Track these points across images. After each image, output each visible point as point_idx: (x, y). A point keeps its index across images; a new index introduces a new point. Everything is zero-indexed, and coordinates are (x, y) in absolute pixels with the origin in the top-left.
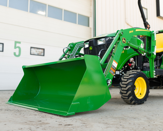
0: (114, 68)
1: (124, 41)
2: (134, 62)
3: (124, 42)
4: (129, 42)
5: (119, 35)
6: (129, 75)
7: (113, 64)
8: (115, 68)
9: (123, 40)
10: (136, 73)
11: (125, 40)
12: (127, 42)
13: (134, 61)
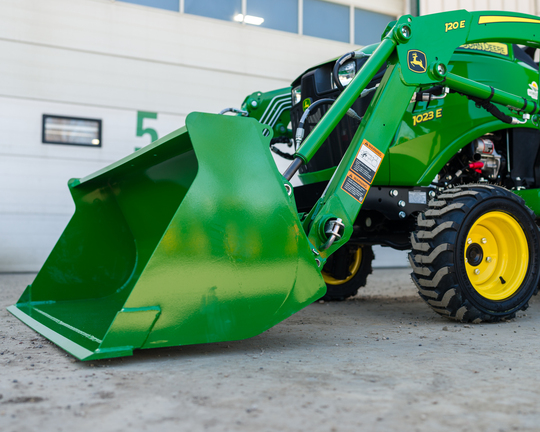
0: (366, 173)
1: (420, 63)
2: (498, 157)
3: (417, 68)
4: (443, 66)
5: (394, 38)
6: (443, 203)
7: (359, 157)
8: (372, 173)
9: (411, 59)
10: (474, 193)
11: (421, 57)
12: (432, 70)
13: (494, 152)
